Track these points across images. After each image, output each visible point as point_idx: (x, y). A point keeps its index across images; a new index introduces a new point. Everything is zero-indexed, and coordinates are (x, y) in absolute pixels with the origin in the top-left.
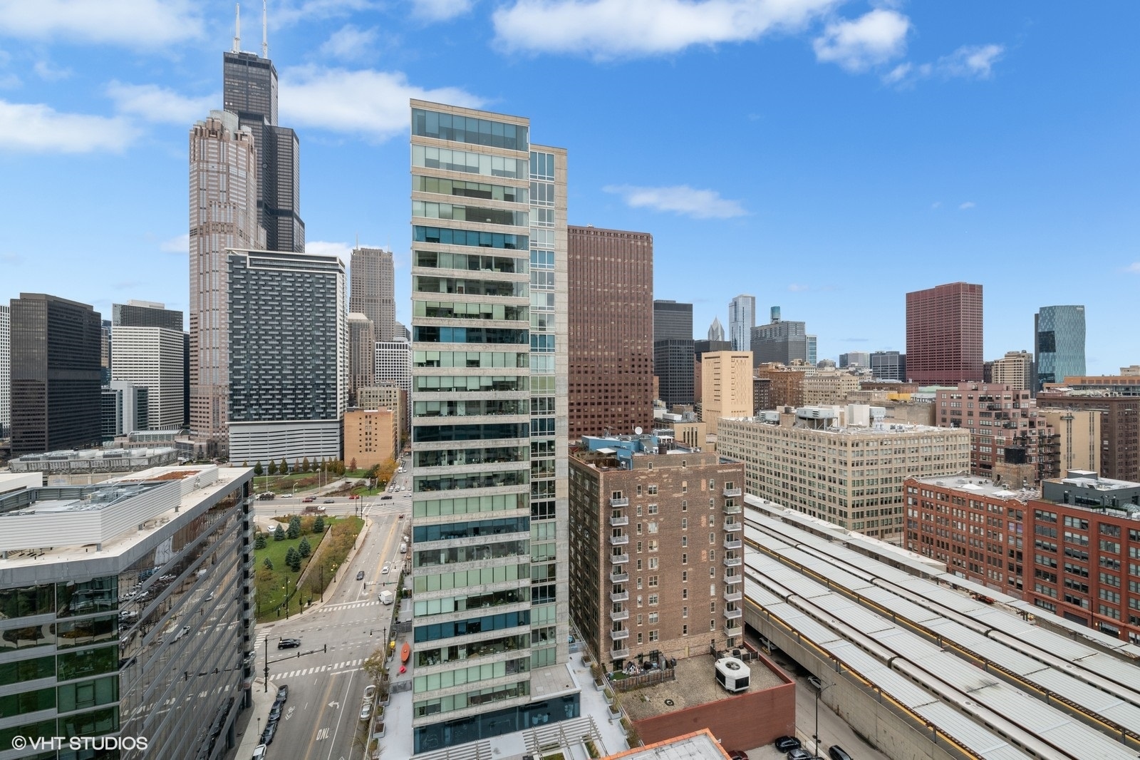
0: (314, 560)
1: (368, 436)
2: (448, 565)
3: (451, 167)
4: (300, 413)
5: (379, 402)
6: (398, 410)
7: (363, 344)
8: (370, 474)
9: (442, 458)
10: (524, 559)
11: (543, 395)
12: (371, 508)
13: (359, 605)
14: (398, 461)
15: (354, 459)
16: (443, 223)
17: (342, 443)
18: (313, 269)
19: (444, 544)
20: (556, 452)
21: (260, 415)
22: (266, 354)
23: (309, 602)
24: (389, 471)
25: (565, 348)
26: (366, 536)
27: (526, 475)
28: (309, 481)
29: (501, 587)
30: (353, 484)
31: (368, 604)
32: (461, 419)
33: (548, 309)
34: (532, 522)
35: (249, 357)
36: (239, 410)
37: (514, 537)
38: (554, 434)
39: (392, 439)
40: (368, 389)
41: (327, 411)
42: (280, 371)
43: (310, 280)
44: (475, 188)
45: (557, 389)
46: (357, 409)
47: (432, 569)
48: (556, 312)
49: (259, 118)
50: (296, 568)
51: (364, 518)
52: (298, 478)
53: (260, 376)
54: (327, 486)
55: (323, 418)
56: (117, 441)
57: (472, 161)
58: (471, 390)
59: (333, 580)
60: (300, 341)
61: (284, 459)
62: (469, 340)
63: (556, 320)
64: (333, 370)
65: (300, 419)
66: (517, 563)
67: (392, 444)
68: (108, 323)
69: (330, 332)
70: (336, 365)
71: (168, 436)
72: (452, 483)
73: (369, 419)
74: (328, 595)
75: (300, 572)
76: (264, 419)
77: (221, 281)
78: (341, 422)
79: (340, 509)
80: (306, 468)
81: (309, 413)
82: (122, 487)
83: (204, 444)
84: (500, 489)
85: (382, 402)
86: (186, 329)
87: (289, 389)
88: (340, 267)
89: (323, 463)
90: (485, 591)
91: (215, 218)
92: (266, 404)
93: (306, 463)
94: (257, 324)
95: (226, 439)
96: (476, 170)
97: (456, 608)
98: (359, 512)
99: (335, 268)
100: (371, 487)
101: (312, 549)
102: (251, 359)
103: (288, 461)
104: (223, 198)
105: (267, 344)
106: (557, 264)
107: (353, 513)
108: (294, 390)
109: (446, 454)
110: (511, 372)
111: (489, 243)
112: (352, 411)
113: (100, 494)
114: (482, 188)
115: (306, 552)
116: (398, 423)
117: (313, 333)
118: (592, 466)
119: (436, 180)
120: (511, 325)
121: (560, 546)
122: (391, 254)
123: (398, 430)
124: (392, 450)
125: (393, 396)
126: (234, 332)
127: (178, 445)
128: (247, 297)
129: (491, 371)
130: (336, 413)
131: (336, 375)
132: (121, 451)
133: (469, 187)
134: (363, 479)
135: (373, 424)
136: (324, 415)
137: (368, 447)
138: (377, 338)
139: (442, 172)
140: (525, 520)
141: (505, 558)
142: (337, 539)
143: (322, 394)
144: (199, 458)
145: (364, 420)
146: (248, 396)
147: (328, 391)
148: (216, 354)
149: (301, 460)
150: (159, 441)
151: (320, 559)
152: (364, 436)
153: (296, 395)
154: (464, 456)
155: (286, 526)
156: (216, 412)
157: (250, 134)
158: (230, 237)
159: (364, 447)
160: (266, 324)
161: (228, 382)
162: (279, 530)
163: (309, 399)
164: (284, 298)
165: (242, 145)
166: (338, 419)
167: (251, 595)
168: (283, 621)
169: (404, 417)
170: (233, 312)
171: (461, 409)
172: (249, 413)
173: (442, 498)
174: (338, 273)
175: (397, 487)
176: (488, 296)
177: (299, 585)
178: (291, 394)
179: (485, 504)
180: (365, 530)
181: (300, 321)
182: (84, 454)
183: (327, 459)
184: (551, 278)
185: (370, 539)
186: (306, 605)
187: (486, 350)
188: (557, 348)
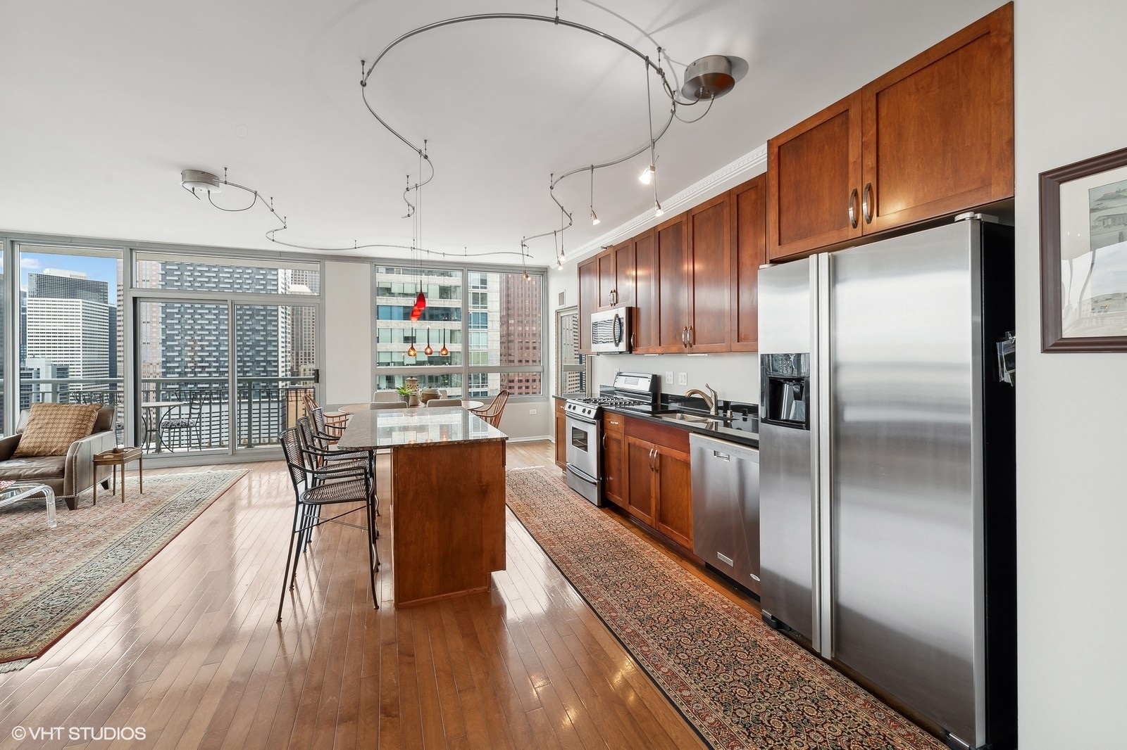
7: (306, 319)
22: (202, 329)
25: (497, 326)
33: (482, 288)
35: (183, 332)
42: (217, 347)
48: (488, 291)
53: (196, 352)
64: (274, 346)
70: (277, 341)
102: (186, 335)
105: (203, 318)
120: (446, 303)
131: (277, 351)
161: (161, 359)
170: (166, 283)
187: (422, 327)
188: (489, 324)
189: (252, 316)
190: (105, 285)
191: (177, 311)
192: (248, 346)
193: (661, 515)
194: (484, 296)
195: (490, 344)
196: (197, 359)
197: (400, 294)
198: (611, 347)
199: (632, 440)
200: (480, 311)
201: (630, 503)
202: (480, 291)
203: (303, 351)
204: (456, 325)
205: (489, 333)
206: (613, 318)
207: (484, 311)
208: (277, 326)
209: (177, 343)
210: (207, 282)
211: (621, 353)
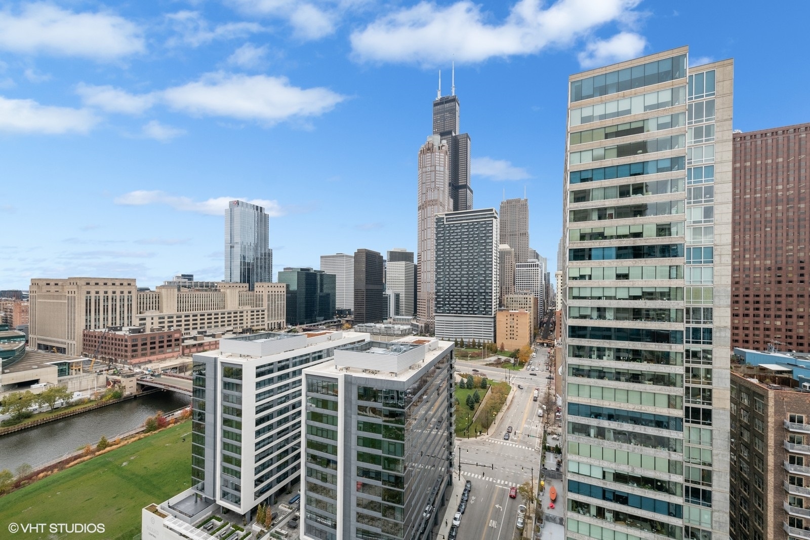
0: (482, 406)
1: (512, 329)
2: (596, 439)
3: (603, 117)
4: (472, 310)
5: (519, 305)
6: (532, 312)
7: (507, 265)
8: (515, 355)
9: (592, 353)
10: (675, 457)
11: (697, 305)
12: (516, 378)
13: (511, 445)
14: (532, 348)
15: (503, 343)
16: (597, 165)
17: (495, 331)
18: (479, 218)
19: (593, 422)
20: (713, 361)
21: (450, 310)
22: (453, 274)
23: (480, 432)
24: (527, 355)
25: (728, 259)
26: (513, 398)
27: (679, 379)
28: (476, 354)
29: (650, 474)
30: (502, 360)
31: (517, 446)
32: (610, 323)
33: (705, 222)
34: (685, 424)
35: (445, 276)
36: (440, 307)
37: (664, 433)
38: (711, 343)
39: (528, 332)
40: (511, 296)
41: (486, 310)
42: (460, 284)
43: (477, 226)
44: (627, 127)
45: (716, 300)
46: (505, 310)
47: (583, 439)
48: (714, 225)
49: (450, 133)
50: (472, 408)
51: (511, 385)
52: (470, 351)
53: (450, 287)
54: (486, 359)
55: (484, 314)
56: (389, 320)
57: (624, 105)
58: (619, 299)
59: (494, 422)
60: (471, 265)
61: (462, 338)
62: (619, 256)
63: (716, 232)
64: (490, 283)
65: (471, 314)
66: (668, 458)
67: (528, 336)
68: (385, 261)
69: (488, 258)
70: (492, 280)
71: (408, 319)
72: (601, 374)
73: (512, 317)
74: (492, 430)
75: (475, 412)
76: (452, 313)
77: (431, 233)
78: (495, 317)
79: (495, 375)
80: (474, 345)
81: (476, 311)
82: (402, 345)
83: (423, 325)
84: (648, 387)
85: (521, 305)
86: (416, 262)
87: (465, 295)
88: (495, 215)
89: (484, 343)
90: (633, 472)
91: (429, 199)
92: (452, 304)
93: (474, 342)
94: (449, 256)
95: (433, 323)
96: (629, 112)
97: (604, 477)
98: (508, 380)
99: (492, 216)
100: (514, 365)
101: (481, 398)
102: (446, 277)
103: (464, 340)
104: (433, 185)
105: (454, 268)
106: (717, 177)
107: (504, 380)
108: (468, 296)
109: (596, 350)
110: (662, 283)
111: (641, 171)
112: (502, 310)
113: (394, 347)
114: (634, 126)
115: (477, 400)
116: (532, 321)
117: (479, 259)
118: (755, 381)
119: (591, 131)
120: (664, 241)
121: (717, 455)
122: (526, 200)
123: (532, 326)
124: (528, 340)
125: (528, 301)
126: (438, 262)
127: (412, 325)
128: (444, 241)
129: (640, 283)
130: (491, 311)
131: (492, 286)
132: (391, 325)
133: (621, 128)
134: (509, 358)
135: (515, 320)
136: (484, 313)
137: (512, 336)
138: (516, 261)
139: (596, 124)
140: (678, 420)
141: (654, 449)
142: (496, 395)
143: (483, 299)
144: (421, 333)
145: (509, 317)
146: (444, 299)
147: (487, 297)
148: (429, 274)
149: (471, 340)
150: (404, 322)
151: (486, 405)
152: (509, 329)
153: (469, 299)
154: (612, 353)
155: (465, 380)
156: (428, 308)
157: (446, 144)
158: (436, 207)
159: (509, 336)
160: (453, 256)
161: (435, 291)
162: (462, 382)
163: (476, 302)
164: (463, 240)
165: (442, 152)
166: (493, 316)
167: (453, 419)
168: (466, 440)
169: (536, 317)
170: (438, 250)
171: (609, 315)
172: (444, 309)
173: (592, 385)
174: (494, 219)
175: (533, 367)
176: (638, 217)
177: (474, 419)
178: (466, 298)
179: (634, 398)
180: (512, 393)
181: (471, 253)
182: (378, 325)
183: (486, 341)
184: (710, 191)
185: (515, 400)
186: (479, 434)
187: (636, 265)
188: (716, 259)
189: (478, 265)
190: (412, 254)
192: (476, 283)
194: (709, 230)
195: (716, 279)
196: (451, 291)
197: (613, 237)
202: (703, 225)
205: (715, 268)
207: (710, 245)
208: (492, 271)
209: (442, 282)
210: (456, 248)
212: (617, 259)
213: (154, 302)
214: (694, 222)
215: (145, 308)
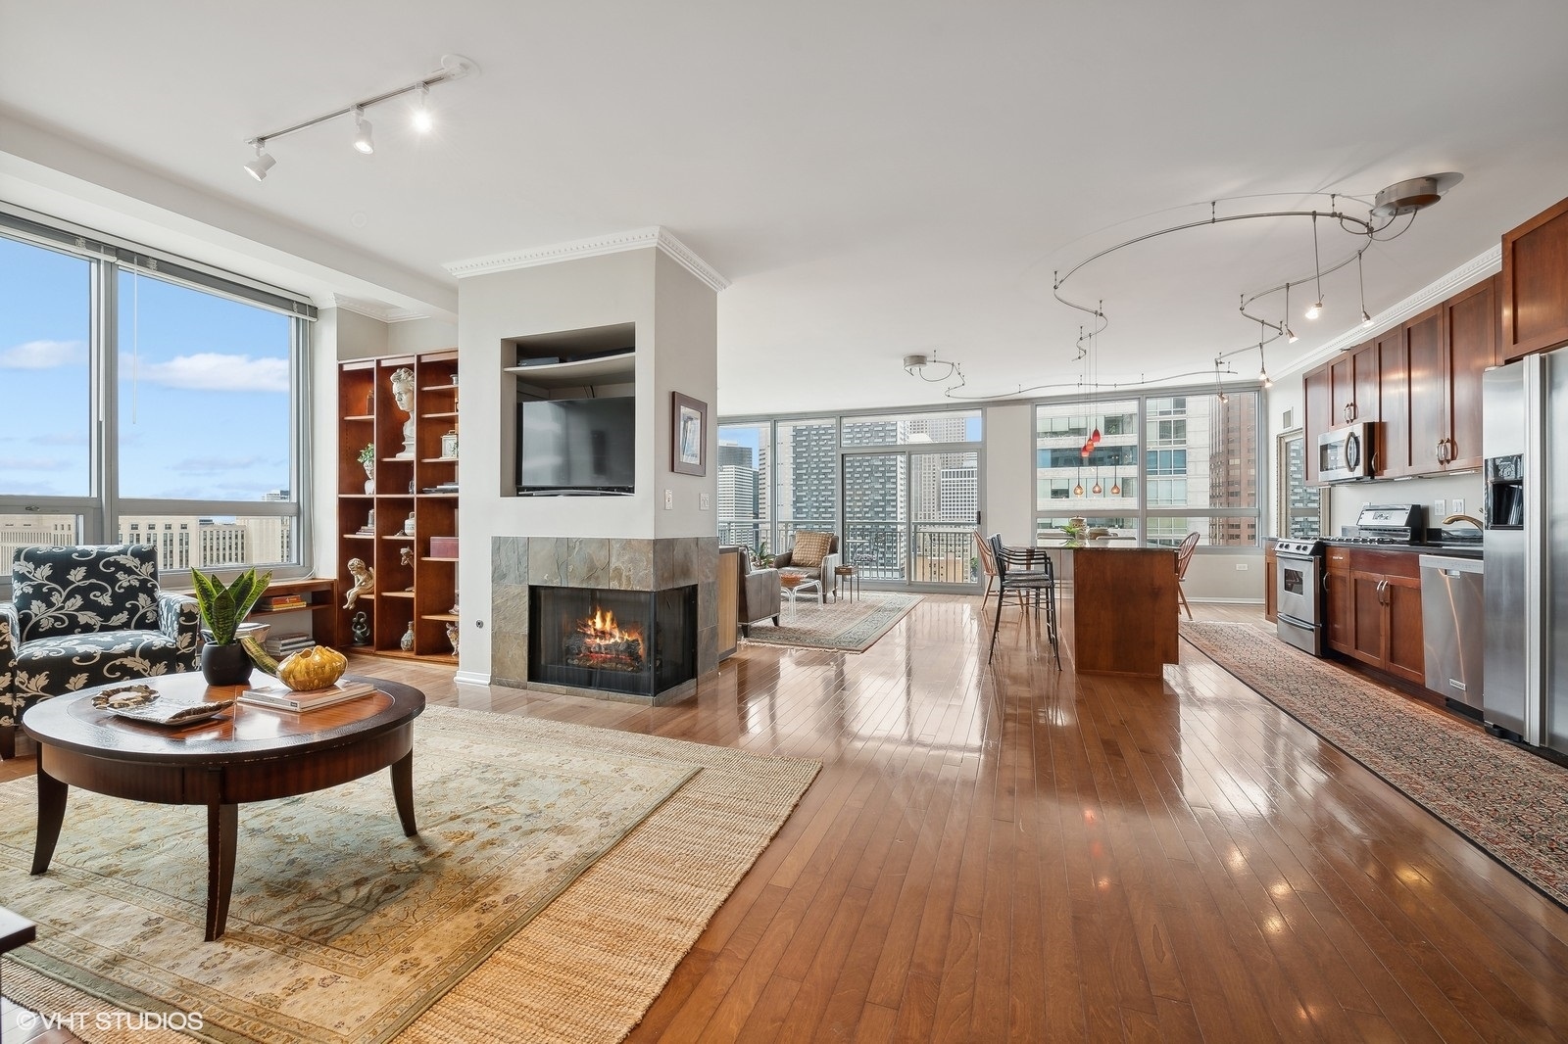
25: (1205, 468)
48: (1188, 417)
62: (1056, 464)
70: (895, 500)
86: (755, 465)
120: (1116, 441)
188: (1190, 467)
189: (870, 473)
190: (750, 450)
191: (804, 471)
192: (867, 507)
193: (1392, 654)
194: (1180, 427)
195: (1190, 497)
197: (1046, 433)
198: (1346, 474)
199: (1360, 574)
200: (1173, 447)
201: (1356, 648)
202: (1173, 417)
203: (923, 513)
204: (1131, 471)
205: (1189, 481)
206: (1346, 438)
207: (1180, 447)
208: (895, 483)
209: (804, 505)
211: (1358, 479)
212: (1052, 467)
213: (233, 547)
214: (1162, 413)
215: (215, 558)
